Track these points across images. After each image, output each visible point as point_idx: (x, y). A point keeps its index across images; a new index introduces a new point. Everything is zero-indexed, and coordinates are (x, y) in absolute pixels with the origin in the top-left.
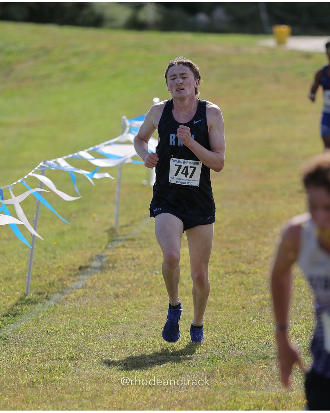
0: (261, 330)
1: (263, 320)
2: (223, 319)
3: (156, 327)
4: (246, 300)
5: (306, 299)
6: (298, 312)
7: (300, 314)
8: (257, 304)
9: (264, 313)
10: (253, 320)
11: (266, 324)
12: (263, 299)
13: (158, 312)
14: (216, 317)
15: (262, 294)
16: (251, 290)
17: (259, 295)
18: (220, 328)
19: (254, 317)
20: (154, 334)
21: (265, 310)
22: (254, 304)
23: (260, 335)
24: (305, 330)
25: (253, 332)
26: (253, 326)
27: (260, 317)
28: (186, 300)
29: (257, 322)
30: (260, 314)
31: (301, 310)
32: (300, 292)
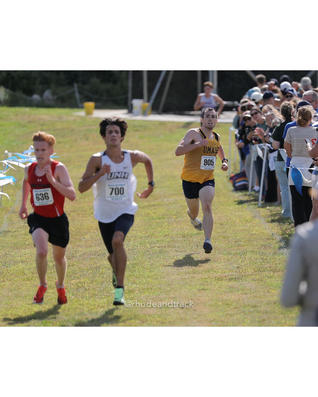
0: (77, 303)
1: (78, 296)
2: (52, 296)
3: (7, 302)
4: (67, 283)
5: (107, 282)
6: (102, 291)
7: (103, 292)
8: (75, 286)
9: (79, 292)
10: (72, 296)
11: (81, 299)
12: (79, 283)
13: (8, 292)
14: (47, 295)
15: (77, 279)
16: (70, 277)
17: (76, 280)
18: (50, 302)
19: (73, 295)
20: (6, 306)
21: (80, 290)
22: (72, 286)
23: (77, 306)
24: (107, 303)
25: (72, 304)
26: (72, 301)
27: (77, 294)
28: (27, 284)
29: (75, 298)
30: (77, 292)
31: (104, 290)
32: (103, 277)
